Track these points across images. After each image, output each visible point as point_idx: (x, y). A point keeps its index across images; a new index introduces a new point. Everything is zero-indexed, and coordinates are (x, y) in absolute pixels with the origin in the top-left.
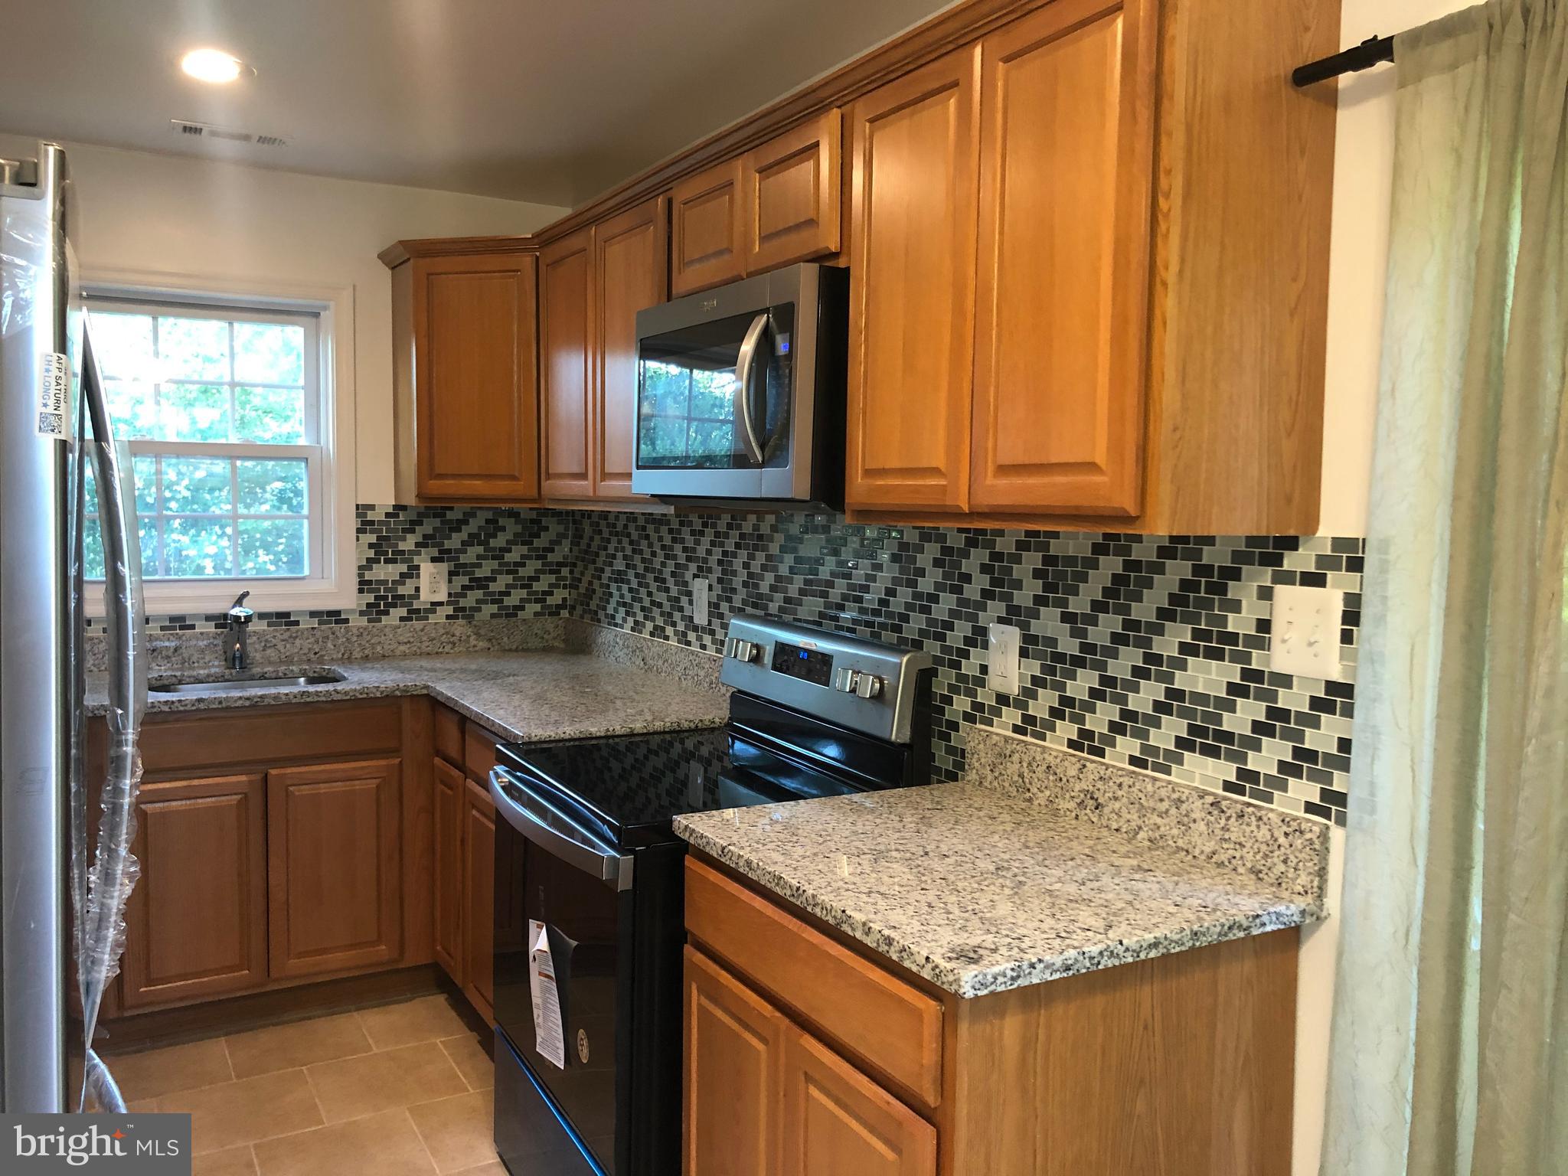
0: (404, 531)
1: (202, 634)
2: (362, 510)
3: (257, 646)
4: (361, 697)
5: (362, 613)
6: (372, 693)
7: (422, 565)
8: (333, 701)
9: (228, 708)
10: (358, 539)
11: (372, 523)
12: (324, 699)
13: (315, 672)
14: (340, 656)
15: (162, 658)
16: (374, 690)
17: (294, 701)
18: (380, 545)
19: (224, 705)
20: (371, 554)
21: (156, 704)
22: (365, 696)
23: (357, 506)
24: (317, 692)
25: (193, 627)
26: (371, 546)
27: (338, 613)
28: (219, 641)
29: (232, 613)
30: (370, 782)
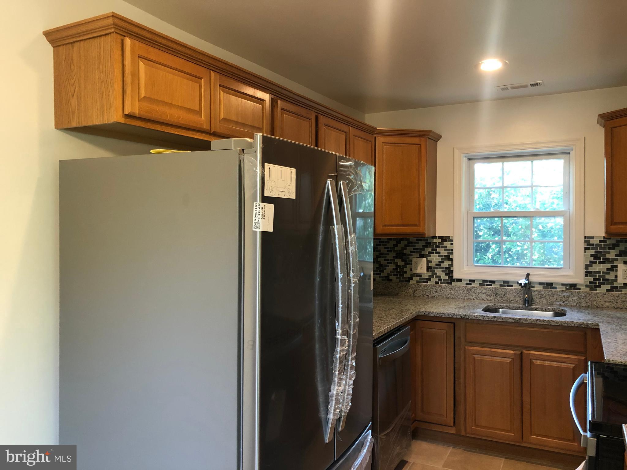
0: (610, 249)
1: (515, 289)
2: (587, 239)
3: (537, 296)
4: (564, 325)
5: (587, 286)
6: (569, 324)
7: (619, 265)
8: (551, 325)
9: (505, 322)
10: (585, 252)
11: (592, 245)
12: (547, 323)
13: (559, 310)
14: (575, 304)
15: (499, 297)
16: (571, 323)
17: (533, 323)
18: (596, 255)
19: (504, 320)
20: (592, 259)
21: (478, 316)
22: (566, 325)
23: (585, 237)
24: (543, 320)
25: (512, 286)
26: (592, 255)
27: (575, 285)
28: (521, 293)
29: (520, 282)
30: (569, 365)
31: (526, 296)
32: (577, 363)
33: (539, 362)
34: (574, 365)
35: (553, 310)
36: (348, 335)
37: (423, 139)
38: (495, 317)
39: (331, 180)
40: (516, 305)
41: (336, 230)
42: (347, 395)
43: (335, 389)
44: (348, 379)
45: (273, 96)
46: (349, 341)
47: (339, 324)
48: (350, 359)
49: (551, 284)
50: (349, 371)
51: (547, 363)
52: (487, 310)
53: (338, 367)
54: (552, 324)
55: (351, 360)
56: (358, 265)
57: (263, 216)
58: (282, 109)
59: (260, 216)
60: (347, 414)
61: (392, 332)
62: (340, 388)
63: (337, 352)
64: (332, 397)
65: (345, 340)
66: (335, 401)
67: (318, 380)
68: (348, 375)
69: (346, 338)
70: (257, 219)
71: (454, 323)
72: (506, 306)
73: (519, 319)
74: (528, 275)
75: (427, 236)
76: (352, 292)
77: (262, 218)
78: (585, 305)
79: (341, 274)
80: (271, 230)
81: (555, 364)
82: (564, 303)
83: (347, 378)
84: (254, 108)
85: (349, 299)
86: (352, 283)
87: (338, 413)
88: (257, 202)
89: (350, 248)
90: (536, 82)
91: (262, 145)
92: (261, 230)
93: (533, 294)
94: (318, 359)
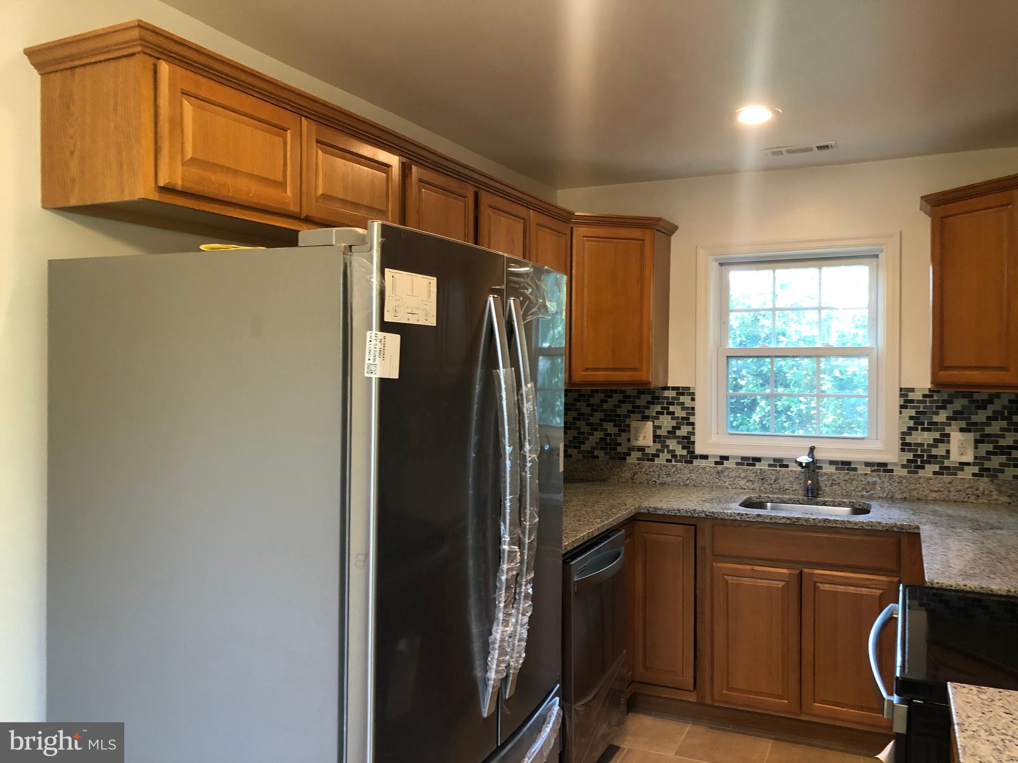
0: (938, 408)
1: (791, 471)
2: (904, 392)
3: (826, 482)
4: (867, 528)
5: (903, 466)
6: (875, 526)
7: (952, 434)
8: (846, 528)
9: (776, 523)
10: (901, 413)
11: (912, 401)
12: (840, 526)
13: (859, 505)
14: (885, 495)
15: (768, 484)
16: (877, 525)
17: (819, 525)
18: (918, 418)
19: (773, 521)
20: (911, 423)
21: (733, 514)
22: (870, 528)
23: (901, 389)
24: (835, 520)
25: (787, 466)
26: (911, 418)
27: (885, 465)
28: (802, 477)
29: (799, 460)
30: (874, 590)
31: (810, 482)
32: (886, 588)
33: (827, 587)
34: (881, 591)
35: (851, 505)
36: (520, 544)
37: (648, 232)
38: (759, 515)
39: (496, 296)
40: (792, 497)
41: (502, 377)
42: (519, 641)
43: (499, 631)
44: (520, 615)
45: (405, 160)
46: (522, 555)
47: (505, 528)
48: (524, 583)
49: (848, 463)
50: (522, 601)
51: (840, 588)
52: (747, 504)
53: (503, 595)
54: (849, 526)
55: (526, 585)
56: (538, 433)
57: (382, 352)
58: (420, 180)
59: (377, 354)
60: (518, 671)
61: (595, 540)
62: (506, 629)
63: (503, 571)
64: (494, 643)
65: (515, 552)
66: (499, 650)
67: (473, 616)
68: (521, 608)
69: (518, 550)
70: (372, 358)
71: (695, 526)
72: (777, 499)
73: (797, 518)
74: (812, 449)
75: (653, 385)
76: (528, 476)
77: (380, 356)
78: (901, 496)
79: (509, 446)
80: (395, 375)
81: (853, 590)
82: (869, 493)
83: (518, 613)
84: (372, 179)
85: (523, 487)
86: (528, 462)
87: (503, 670)
88: (372, 331)
89: (525, 404)
90: (826, 144)
91: (380, 240)
92: (379, 375)
93: (820, 479)
94: (472, 583)
